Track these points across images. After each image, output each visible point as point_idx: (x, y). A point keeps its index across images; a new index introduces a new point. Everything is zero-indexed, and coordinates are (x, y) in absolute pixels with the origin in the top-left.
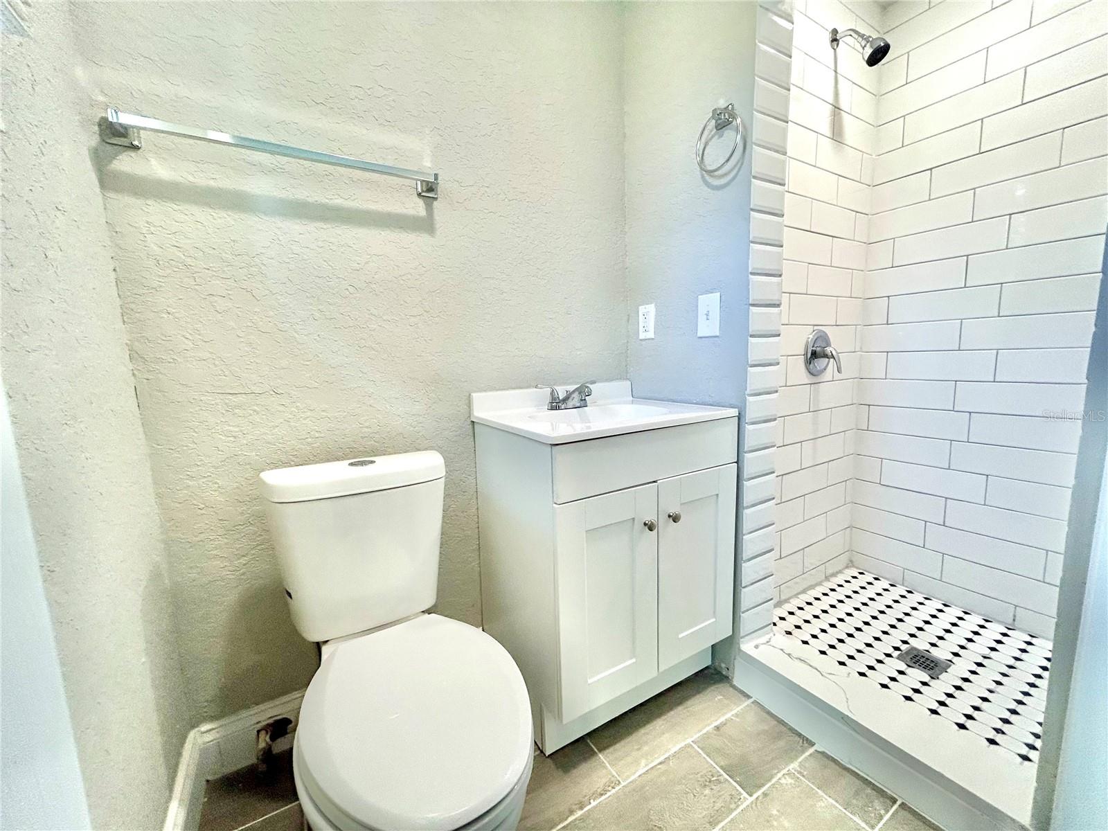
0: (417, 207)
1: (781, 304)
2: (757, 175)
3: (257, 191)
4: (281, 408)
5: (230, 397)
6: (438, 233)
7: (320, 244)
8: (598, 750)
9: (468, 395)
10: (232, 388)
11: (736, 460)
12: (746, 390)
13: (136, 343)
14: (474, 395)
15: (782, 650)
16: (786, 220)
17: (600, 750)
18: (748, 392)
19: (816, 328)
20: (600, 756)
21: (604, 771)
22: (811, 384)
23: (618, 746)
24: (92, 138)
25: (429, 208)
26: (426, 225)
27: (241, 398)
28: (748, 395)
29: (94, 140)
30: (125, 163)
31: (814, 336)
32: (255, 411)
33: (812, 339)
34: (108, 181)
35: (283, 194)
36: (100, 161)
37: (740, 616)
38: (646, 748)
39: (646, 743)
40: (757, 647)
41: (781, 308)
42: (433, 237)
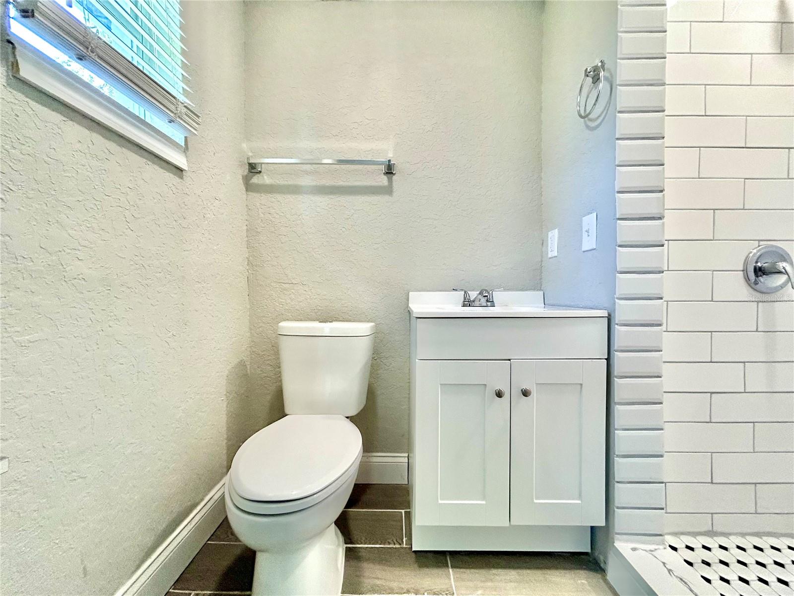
0: (384, 180)
1: (664, 217)
2: (622, 110)
3: (303, 184)
4: (305, 292)
5: (283, 284)
6: (395, 194)
7: (330, 206)
8: (451, 566)
9: (407, 292)
10: (284, 280)
11: (606, 357)
12: (615, 294)
13: (250, 258)
14: (411, 293)
15: (664, 563)
16: (667, 142)
17: (452, 567)
18: (617, 295)
19: (762, 243)
20: (451, 570)
21: (447, 581)
22: (758, 302)
23: (468, 571)
24: (245, 170)
25: (390, 181)
26: (388, 190)
27: (287, 286)
28: (617, 298)
29: (246, 172)
30: (255, 180)
31: (758, 251)
32: (293, 292)
33: (755, 254)
34: (249, 187)
35: (314, 183)
36: (246, 180)
37: (614, 511)
38: (489, 584)
39: (491, 580)
40: (634, 549)
41: (665, 220)
42: (392, 197)
